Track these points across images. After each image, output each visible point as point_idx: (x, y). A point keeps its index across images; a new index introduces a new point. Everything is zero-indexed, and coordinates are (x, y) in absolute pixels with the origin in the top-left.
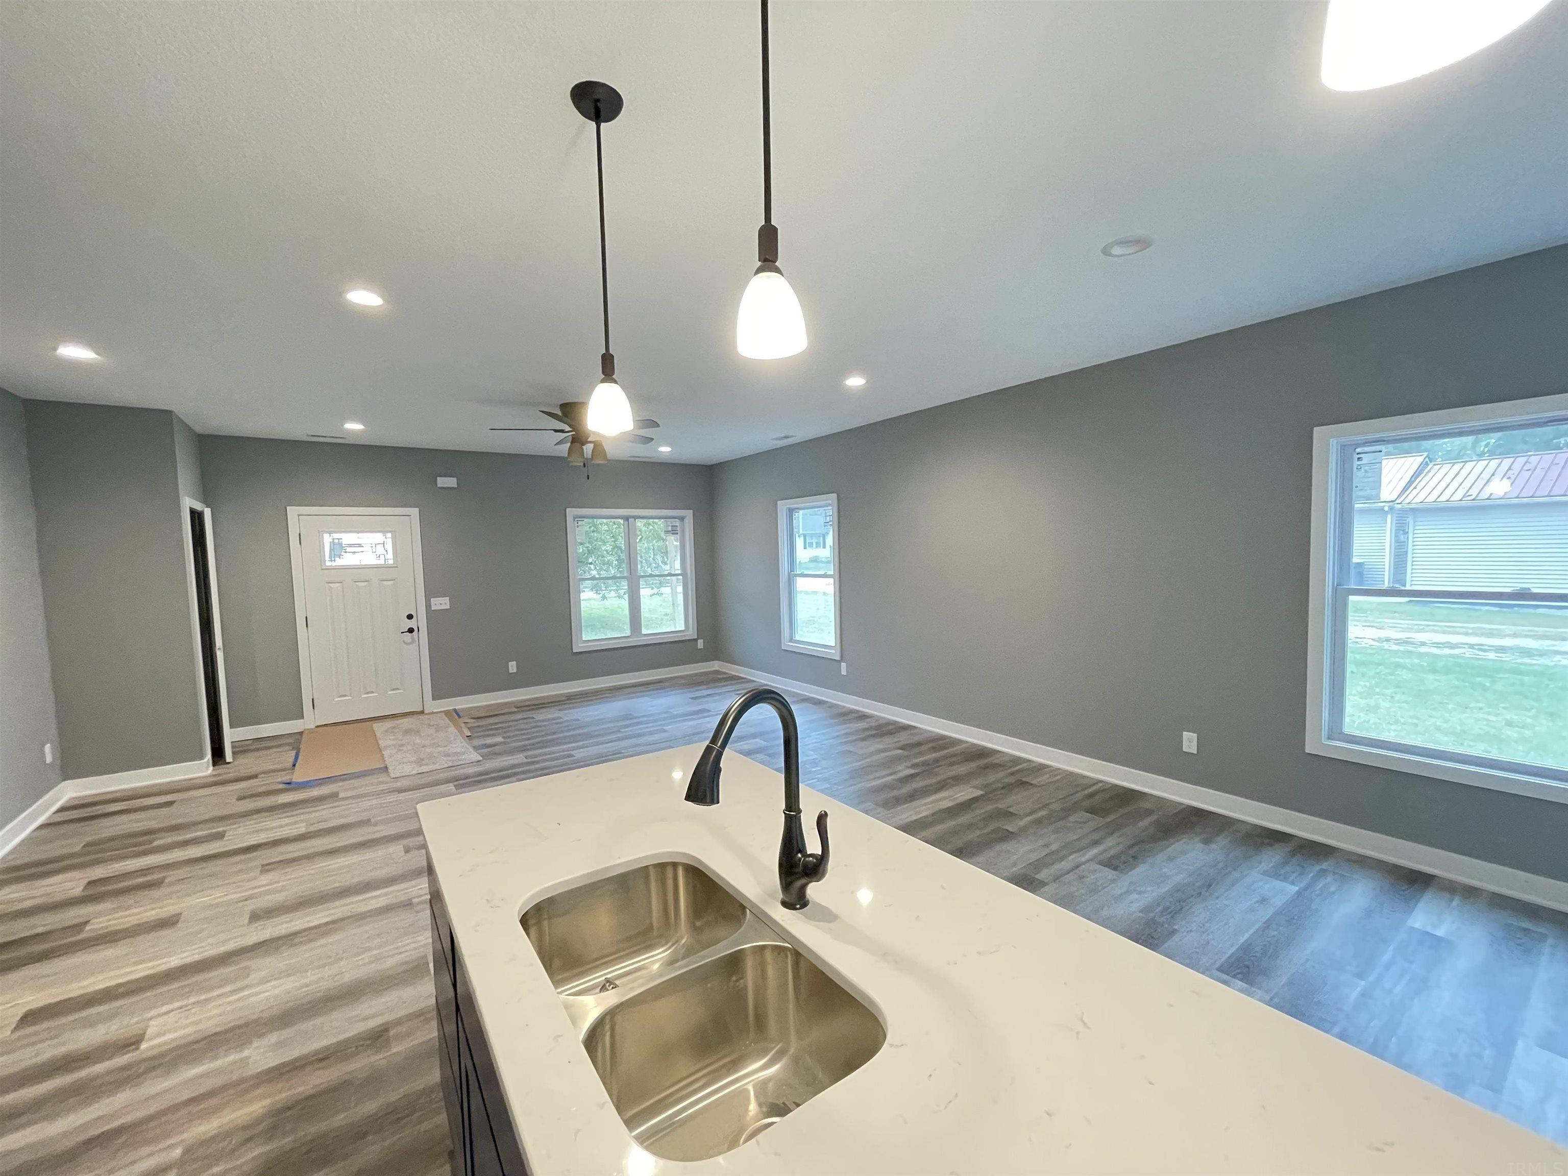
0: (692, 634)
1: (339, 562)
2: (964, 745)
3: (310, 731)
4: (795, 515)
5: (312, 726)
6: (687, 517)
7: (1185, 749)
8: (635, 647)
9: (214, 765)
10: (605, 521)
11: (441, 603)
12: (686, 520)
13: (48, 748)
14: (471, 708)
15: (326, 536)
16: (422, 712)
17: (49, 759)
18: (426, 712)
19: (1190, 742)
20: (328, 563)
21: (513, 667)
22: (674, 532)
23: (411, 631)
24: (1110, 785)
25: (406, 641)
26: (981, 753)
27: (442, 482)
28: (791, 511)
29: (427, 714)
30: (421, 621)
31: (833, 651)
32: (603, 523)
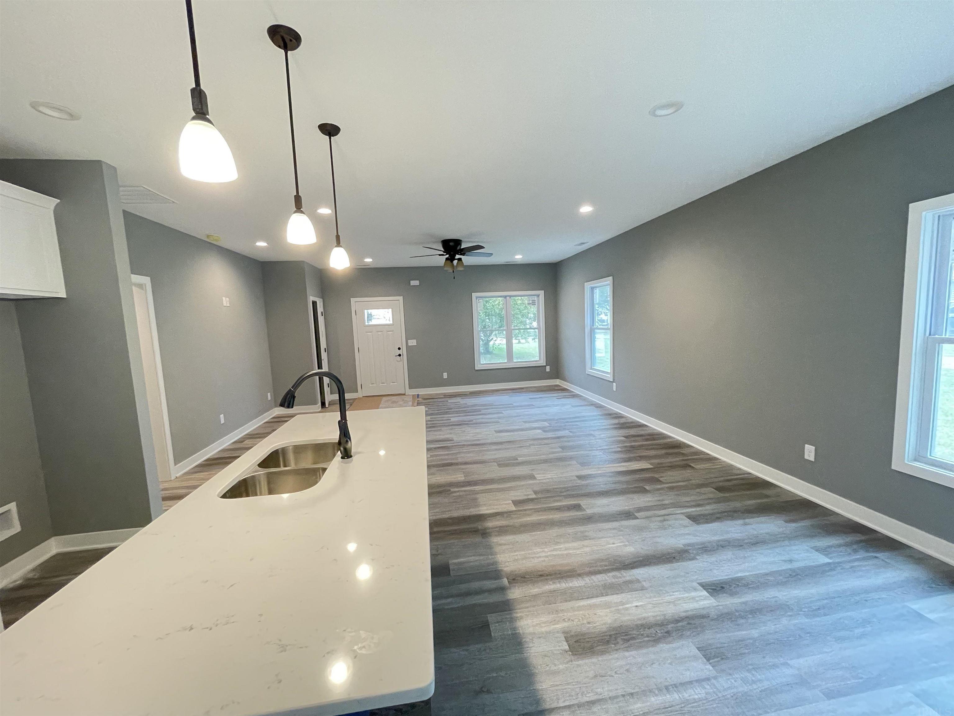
0: (543, 363)
1: (370, 323)
2: (669, 440)
3: (359, 399)
4: (595, 291)
5: (361, 396)
6: (541, 295)
7: (806, 457)
8: (509, 368)
9: (322, 408)
10: (520, 298)
11: (413, 343)
12: (540, 296)
13: (269, 394)
14: (425, 394)
15: (366, 311)
16: (404, 394)
17: (269, 398)
18: (406, 394)
19: (810, 452)
20: (367, 324)
21: (445, 375)
22: (533, 303)
23: (400, 355)
24: (755, 477)
25: (398, 360)
26: (678, 445)
27: (414, 283)
28: (592, 289)
29: (407, 395)
30: (404, 351)
31: (609, 376)
32: (519, 299)
